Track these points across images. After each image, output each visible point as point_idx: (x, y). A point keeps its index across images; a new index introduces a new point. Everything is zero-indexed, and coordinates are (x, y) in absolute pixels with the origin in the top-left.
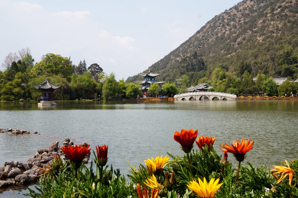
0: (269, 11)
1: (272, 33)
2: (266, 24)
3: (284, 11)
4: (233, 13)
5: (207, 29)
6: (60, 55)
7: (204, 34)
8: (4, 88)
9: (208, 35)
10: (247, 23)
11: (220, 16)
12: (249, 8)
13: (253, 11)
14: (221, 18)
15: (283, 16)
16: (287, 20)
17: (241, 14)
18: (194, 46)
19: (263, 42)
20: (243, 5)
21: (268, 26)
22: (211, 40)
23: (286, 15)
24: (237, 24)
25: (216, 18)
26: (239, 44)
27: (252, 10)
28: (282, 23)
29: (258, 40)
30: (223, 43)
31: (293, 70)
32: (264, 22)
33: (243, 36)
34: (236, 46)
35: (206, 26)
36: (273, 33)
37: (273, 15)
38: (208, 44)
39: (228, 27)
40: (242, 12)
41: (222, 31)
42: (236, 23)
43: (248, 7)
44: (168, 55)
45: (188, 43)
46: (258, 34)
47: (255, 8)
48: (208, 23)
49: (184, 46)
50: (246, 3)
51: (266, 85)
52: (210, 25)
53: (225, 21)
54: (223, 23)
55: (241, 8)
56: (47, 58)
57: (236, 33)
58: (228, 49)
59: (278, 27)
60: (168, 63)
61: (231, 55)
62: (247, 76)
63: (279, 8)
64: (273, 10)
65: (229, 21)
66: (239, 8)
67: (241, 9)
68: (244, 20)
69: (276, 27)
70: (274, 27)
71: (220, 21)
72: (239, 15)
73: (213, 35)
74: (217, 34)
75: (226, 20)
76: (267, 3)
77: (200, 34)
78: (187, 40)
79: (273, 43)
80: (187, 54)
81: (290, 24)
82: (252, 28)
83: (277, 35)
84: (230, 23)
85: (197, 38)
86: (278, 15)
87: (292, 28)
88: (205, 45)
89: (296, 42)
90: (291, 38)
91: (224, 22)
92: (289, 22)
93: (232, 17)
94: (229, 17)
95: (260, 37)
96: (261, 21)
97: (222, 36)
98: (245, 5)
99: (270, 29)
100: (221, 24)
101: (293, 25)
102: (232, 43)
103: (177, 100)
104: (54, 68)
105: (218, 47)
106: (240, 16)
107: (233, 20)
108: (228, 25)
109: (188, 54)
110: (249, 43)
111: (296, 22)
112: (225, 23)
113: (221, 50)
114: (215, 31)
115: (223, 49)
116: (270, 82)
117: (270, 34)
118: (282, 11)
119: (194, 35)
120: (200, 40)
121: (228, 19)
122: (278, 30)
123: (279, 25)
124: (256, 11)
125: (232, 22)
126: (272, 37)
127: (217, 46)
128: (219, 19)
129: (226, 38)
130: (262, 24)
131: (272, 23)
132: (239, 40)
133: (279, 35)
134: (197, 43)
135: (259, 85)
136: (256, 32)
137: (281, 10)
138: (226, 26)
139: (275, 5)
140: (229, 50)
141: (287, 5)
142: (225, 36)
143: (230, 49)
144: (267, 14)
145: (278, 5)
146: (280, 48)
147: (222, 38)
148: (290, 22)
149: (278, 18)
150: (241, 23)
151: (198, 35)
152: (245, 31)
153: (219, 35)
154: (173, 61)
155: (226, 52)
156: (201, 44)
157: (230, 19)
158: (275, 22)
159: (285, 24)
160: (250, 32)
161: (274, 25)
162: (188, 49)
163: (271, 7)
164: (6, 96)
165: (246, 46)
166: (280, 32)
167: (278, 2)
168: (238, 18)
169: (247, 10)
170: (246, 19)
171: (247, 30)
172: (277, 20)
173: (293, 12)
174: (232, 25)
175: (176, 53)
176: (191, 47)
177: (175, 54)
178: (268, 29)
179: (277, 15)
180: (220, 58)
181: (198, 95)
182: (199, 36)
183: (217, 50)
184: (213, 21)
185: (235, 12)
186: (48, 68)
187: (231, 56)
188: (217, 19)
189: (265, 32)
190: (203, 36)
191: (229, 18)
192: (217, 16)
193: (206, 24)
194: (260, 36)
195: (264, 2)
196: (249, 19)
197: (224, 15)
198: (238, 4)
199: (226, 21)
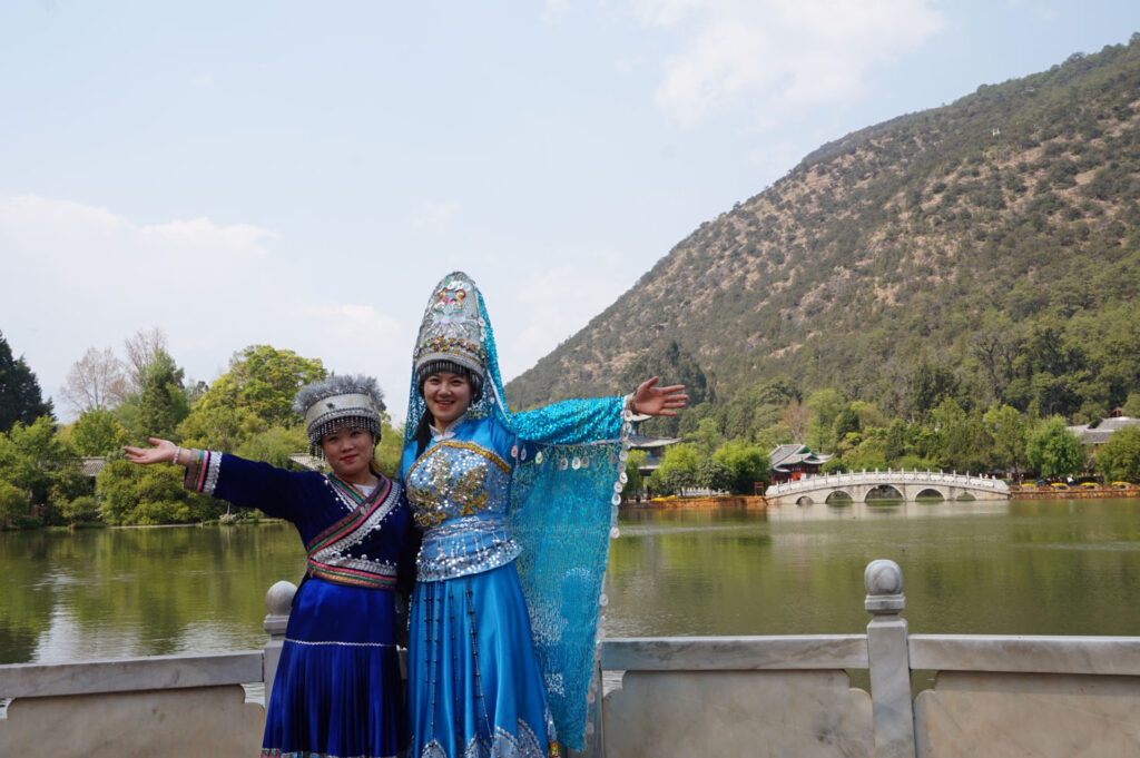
0: (902, 204)
1: (927, 274)
2: (897, 246)
3: (955, 200)
4: (764, 213)
5: (680, 267)
6: (294, 353)
7: (670, 284)
8: (148, 476)
9: (687, 286)
10: (823, 245)
11: (719, 223)
12: (820, 197)
13: (836, 205)
14: (724, 230)
15: (954, 217)
16: (970, 232)
17: (795, 216)
18: (640, 324)
19: (899, 304)
20: (795, 186)
21: (908, 250)
22: (696, 302)
23: (966, 215)
24: (783, 250)
25: (707, 232)
26: (809, 313)
27: (828, 203)
28: (953, 241)
29: (876, 297)
30: (742, 312)
31: (1078, 392)
32: (892, 238)
33: (823, 285)
34: (801, 319)
35: (672, 259)
36: (931, 274)
37: (920, 215)
38: (689, 315)
39: (751, 259)
40: (795, 211)
41: (732, 271)
42: (780, 244)
43: (813, 192)
44: (551, 356)
45: (617, 315)
46: (877, 279)
47: (838, 197)
48: (680, 246)
49: (605, 324)
50: (803, 181)
51: (1042, 444)
52: (689, 254)
53: (738, 238)
54: (733, 247)
55: (790, 196)
56: (253, 362)
57: (787, 280)
58: (773, 330)
59: (943, 253)
60: (553, 383)
61: (789, 348)
62: (954, 414)
63: (937, 191)
64: (917, 199)
65: (754, 239)
66: (782, 196)
67: (789, 201)
68: (808, 234)
69: (936, 255)
70: (929, 254)
71: (723, 240)
72: (785, 218)
73: (702, 285)
74: (716, 284)
75: (743, 235)
76: (878, 179)
77: (658, 283)
78: (612, 307)
79: (939, 308)
80: (619, 353)
81: (983, 243)
82: (852, 260)
83: (946, 281)
84: (758, 246)
85: (649, 299)
86: (939, 216)
87: (994, 256)
88: (679, 319)
89: (1019, 301)
90: (1000, 288)
91: (736, 242)
92: (981, 236)
93: (762, 225)
94: (750, 225)
95: (885, 288)
96: (880, 235)
97: (733, 287)
98: (802, 185)
99: (916, 261)
100: (725, 250)
101: (994, 247)
102: (782, 310)
103: (778, 505)
104: (282, 399)
105: (726, 325)
106: (791, 222)
107: (768, 235)
108: (752, 251)
109: (621, 350)
110: (847, 309)
111: (1004, 236)
112: (741, 246)
113: (747, 334)
114: (708, 272)
115: (755, 331)
116: (1054, 434)
117: (918, 279)
118: (950, 200)
119: (636, 287)
120: (659, 305)
121: (748, 234)
122: (945, 263)
123: (947, 248)
124: (845, 206)
125: (766, 244)
126: (930, 287)
127: (721, 322)
128: (717, 235)
129: (749, 295)
130: (884, 245)
131: (920, 240)
132: (809, 298)
133: (952, 278)
134: (648, 315)
135: (1011, 444)
136: (866, 272)
137: (944, 197)
138: (744, 255)
139: (923, 184)
140: (777, 333)
141: (963, 181)
142: (744, 288)
143: (779, 330)
144: (896, 211)
145: (933, 182)
146: (966, 321)
147: (738, 297)
148: (985, 236)
149: (938, 223)
150: (798, 246)
151: (650, 288)
152: (825, 270)
153: (725, 285)
154: (572, 374)
155: (764, 340)
156: (665, 316)
157: (756, 232)
158: (929, 239)
159: (967, 245)
160: (847, 274)
161: (930, 247)
162: (619, 333)
163: (907, 188)
164: (158, 506)
165: (840, 319)
166: (952, 270)
167: (929, 173)
168: (784, 230)
169: (810, 202)
170: (814, 230)
171: (834, 266)
172: (936, 231)
173: (989, 203)
174: (768, 253)
175: (578, 349)
176: (632, 328)
177: (575, 352)
178: (908, 263)
179: (934, 214)
180: (748, 360)
181: (859, 485)
182: (655, 292)
183: (726, 334)
184: (695, 240)
185: (770, 209)
186: (258, 398)
187: (787, 353)
188: (710, 234)
189: (900, 270)
190: (668, 292)
191: (753, 229)
192: (708, 223)
193: (672, 252)
194: (883, 285)
195: (868, 174)
196: (825, 231)
197: (731, 220)
198: (777, 184)
199: (742, 239)
